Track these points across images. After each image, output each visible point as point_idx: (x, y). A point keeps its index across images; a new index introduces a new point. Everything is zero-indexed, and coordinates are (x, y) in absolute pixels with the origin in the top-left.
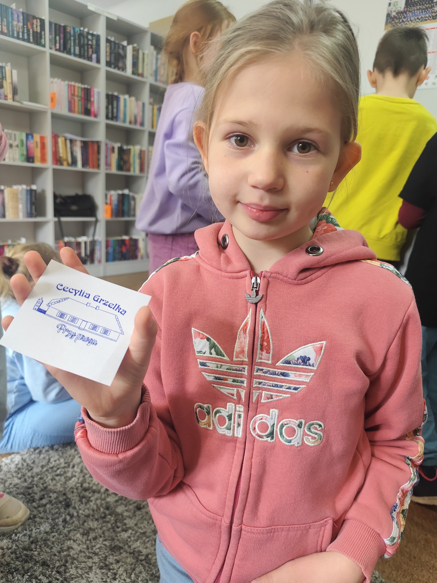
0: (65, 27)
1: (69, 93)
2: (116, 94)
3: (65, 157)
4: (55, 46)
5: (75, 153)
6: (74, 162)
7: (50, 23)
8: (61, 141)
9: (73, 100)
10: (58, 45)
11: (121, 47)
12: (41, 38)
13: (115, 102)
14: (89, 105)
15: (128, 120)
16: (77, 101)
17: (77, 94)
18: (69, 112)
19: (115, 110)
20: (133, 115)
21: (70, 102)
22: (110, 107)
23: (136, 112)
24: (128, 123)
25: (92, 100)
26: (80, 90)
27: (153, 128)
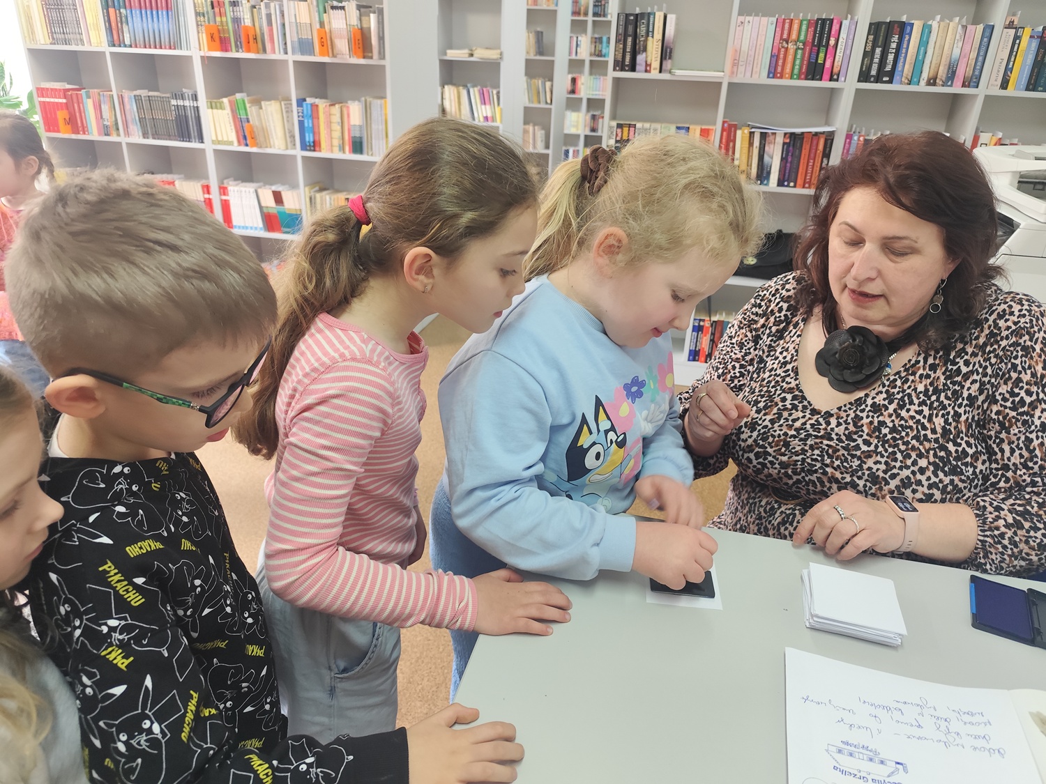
1: (778, 38)
2: (904, 19)
3: (744, 167)
5: (766, 158)
6: (763, 175)
8: (741, 136)
9: (783, 50)
13: (895, 39)
14: (822, 55)
15: (925, 76)
16: (791, 52)
17: (794, 36)
18: (768, 77)
19: (891, 57)
20: (945, 62)
21: (775, 58)
22: (878, 51)
23: (956, 52)
24: (923, 83)
25: (832, 42)
26: (804, 27)
27: (1004, 85)
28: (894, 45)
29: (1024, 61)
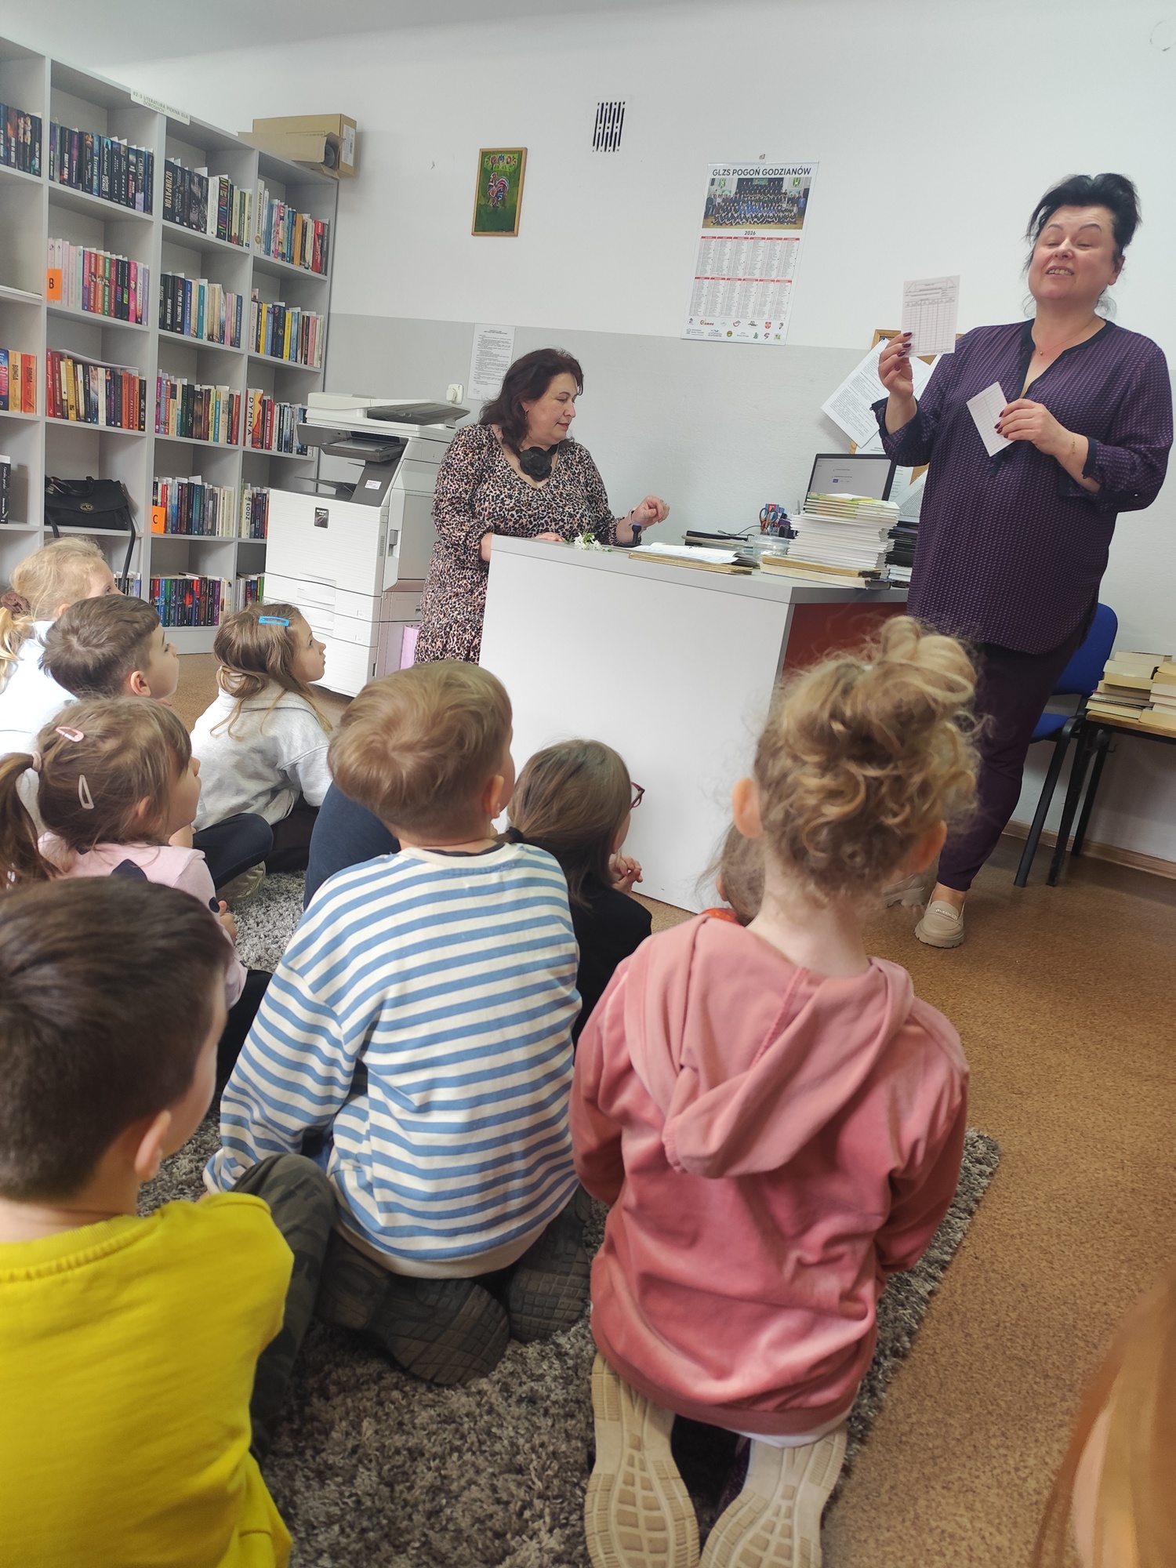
0: (81, 135)
1: (86, 270)
2: (182, 275)
3: (72, 402)
4: (61, 174)
5: (92, 394)
6: (91, 413)
7: (53, 127)
8: (65, 366)
9: (92, 283)
10: (66, 171)
11: (196, 179)
12: (33, 156)
13: (180, 293)
14: (126, 296)
15: (205, 331)
16: (100, 286)
17: (101, 272)
18: (83, 309)
19: (180, 309)
20: (216, 323)
21: (86, 289)
22: (169, 301)
23: (223, 314)
24: (205, 337)
25: (133, 285)
26: (107, 265)
27: (258, 350)
28: (180, 299)
29: (267, 329)
